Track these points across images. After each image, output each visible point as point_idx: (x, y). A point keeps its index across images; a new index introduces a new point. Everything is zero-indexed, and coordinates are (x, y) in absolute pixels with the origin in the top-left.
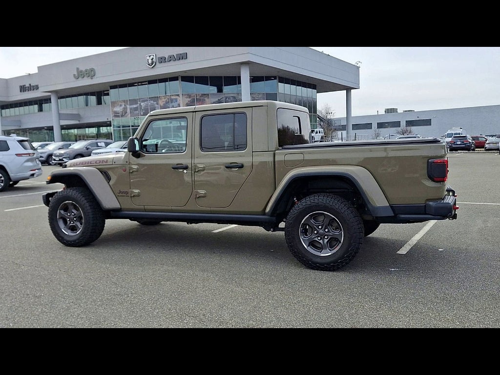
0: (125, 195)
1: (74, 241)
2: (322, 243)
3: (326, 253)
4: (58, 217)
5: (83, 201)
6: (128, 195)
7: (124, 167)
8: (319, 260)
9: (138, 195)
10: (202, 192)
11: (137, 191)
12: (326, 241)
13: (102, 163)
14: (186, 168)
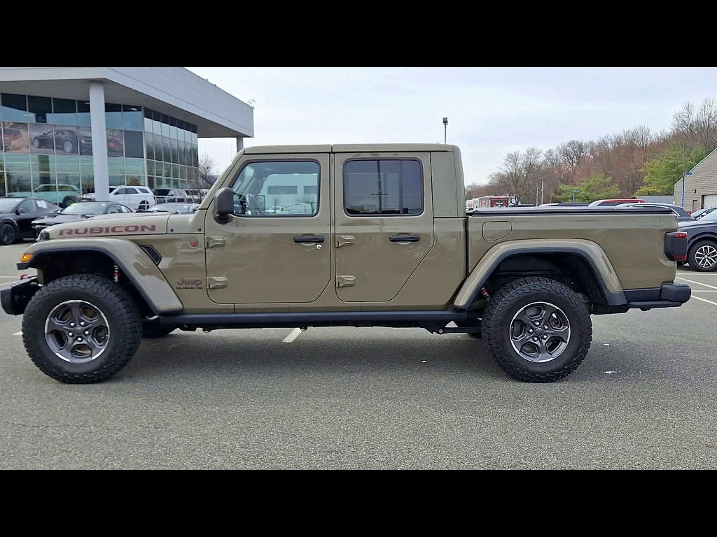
0: (194, 286)
1: (90, 373)
2: (539, 345)
3: (544, 359)
4: (46, 331)
5: (112, 298)
6: (200, 286)
7: (193, 238)
8: (538, 369)
9: (224, 286)
10: (350, 278)
11: (222, 279)
12: (544, 342)
13: (143, 230)
14: (320, 241)
